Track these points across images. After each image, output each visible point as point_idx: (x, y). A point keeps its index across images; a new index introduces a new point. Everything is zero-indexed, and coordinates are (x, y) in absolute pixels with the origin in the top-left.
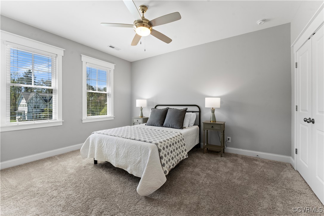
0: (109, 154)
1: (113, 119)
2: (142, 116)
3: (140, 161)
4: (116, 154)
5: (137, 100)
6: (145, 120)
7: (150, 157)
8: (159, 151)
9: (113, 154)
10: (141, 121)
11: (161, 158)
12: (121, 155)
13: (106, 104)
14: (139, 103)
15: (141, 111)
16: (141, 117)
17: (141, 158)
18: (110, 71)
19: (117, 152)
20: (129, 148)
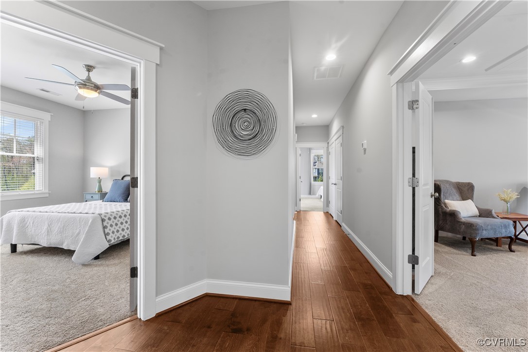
0: (37, 233)
1: (47, 195)
2: (100, 190)
3: (79, 234)
4: (48, 232)
5: (92, 169)
6: (103, 196)
7: (90, 226)
8: (103, 220)
9: (43, 232)
10: (98, 196)
11: (105, 227)
12: (55, 232)
13: (34, 173)
14: (94, 172)
15: (98, 184)
16: (99, 192)
17: (80, 230)
18: (42, 123)
19: (49, 229)
20: (66, 222)
